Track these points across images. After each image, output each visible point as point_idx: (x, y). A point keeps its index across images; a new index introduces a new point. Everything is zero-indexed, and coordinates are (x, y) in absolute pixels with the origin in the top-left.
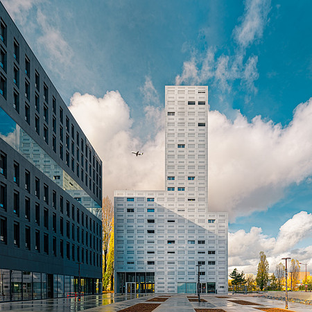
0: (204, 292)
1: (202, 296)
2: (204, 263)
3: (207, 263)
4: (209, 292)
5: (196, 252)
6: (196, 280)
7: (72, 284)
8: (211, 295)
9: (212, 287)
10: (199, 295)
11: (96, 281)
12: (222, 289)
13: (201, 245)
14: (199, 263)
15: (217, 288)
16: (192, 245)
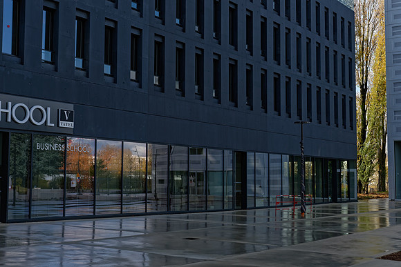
7: (286, 174)
11: (341, 166)
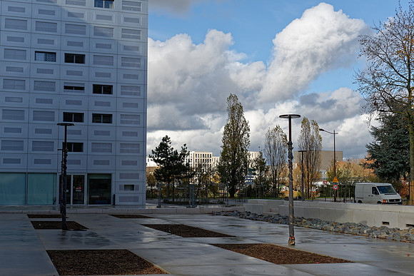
0: (78, 200)
1: (73, 213)
2: (79, 117)
3: (88, 118)
4: (92, 201)
5: (59, 87)
6: (56, 166)
8: (99, 209)
9: (100, 188)
10: (63, 210)
12: (129, 193)
13: (74, 66)
14: (68, 117)
15: (115, 189)
16: (49, 65)
